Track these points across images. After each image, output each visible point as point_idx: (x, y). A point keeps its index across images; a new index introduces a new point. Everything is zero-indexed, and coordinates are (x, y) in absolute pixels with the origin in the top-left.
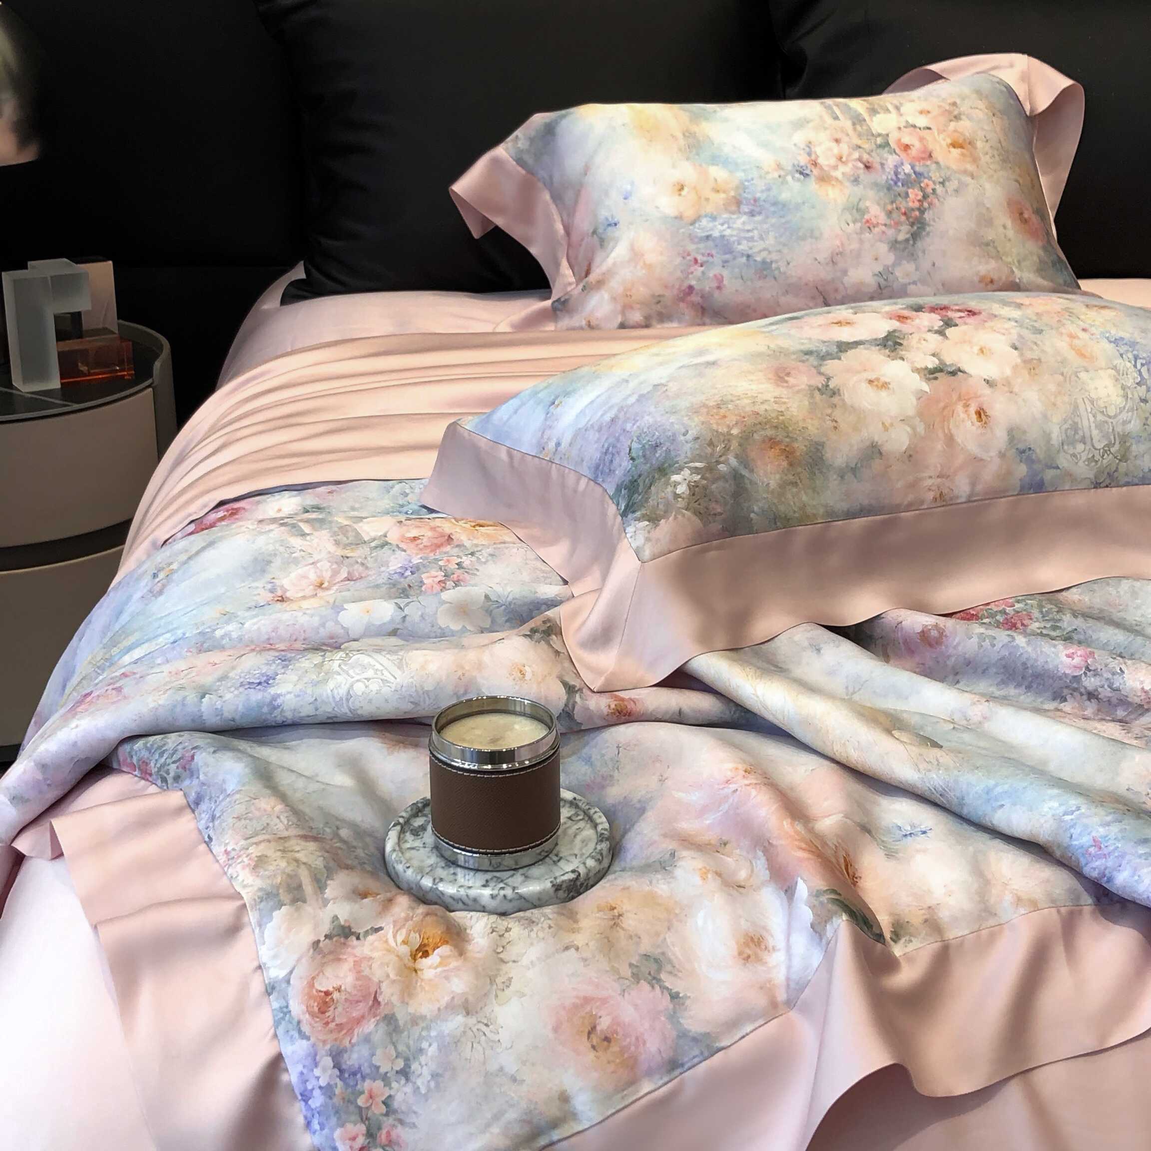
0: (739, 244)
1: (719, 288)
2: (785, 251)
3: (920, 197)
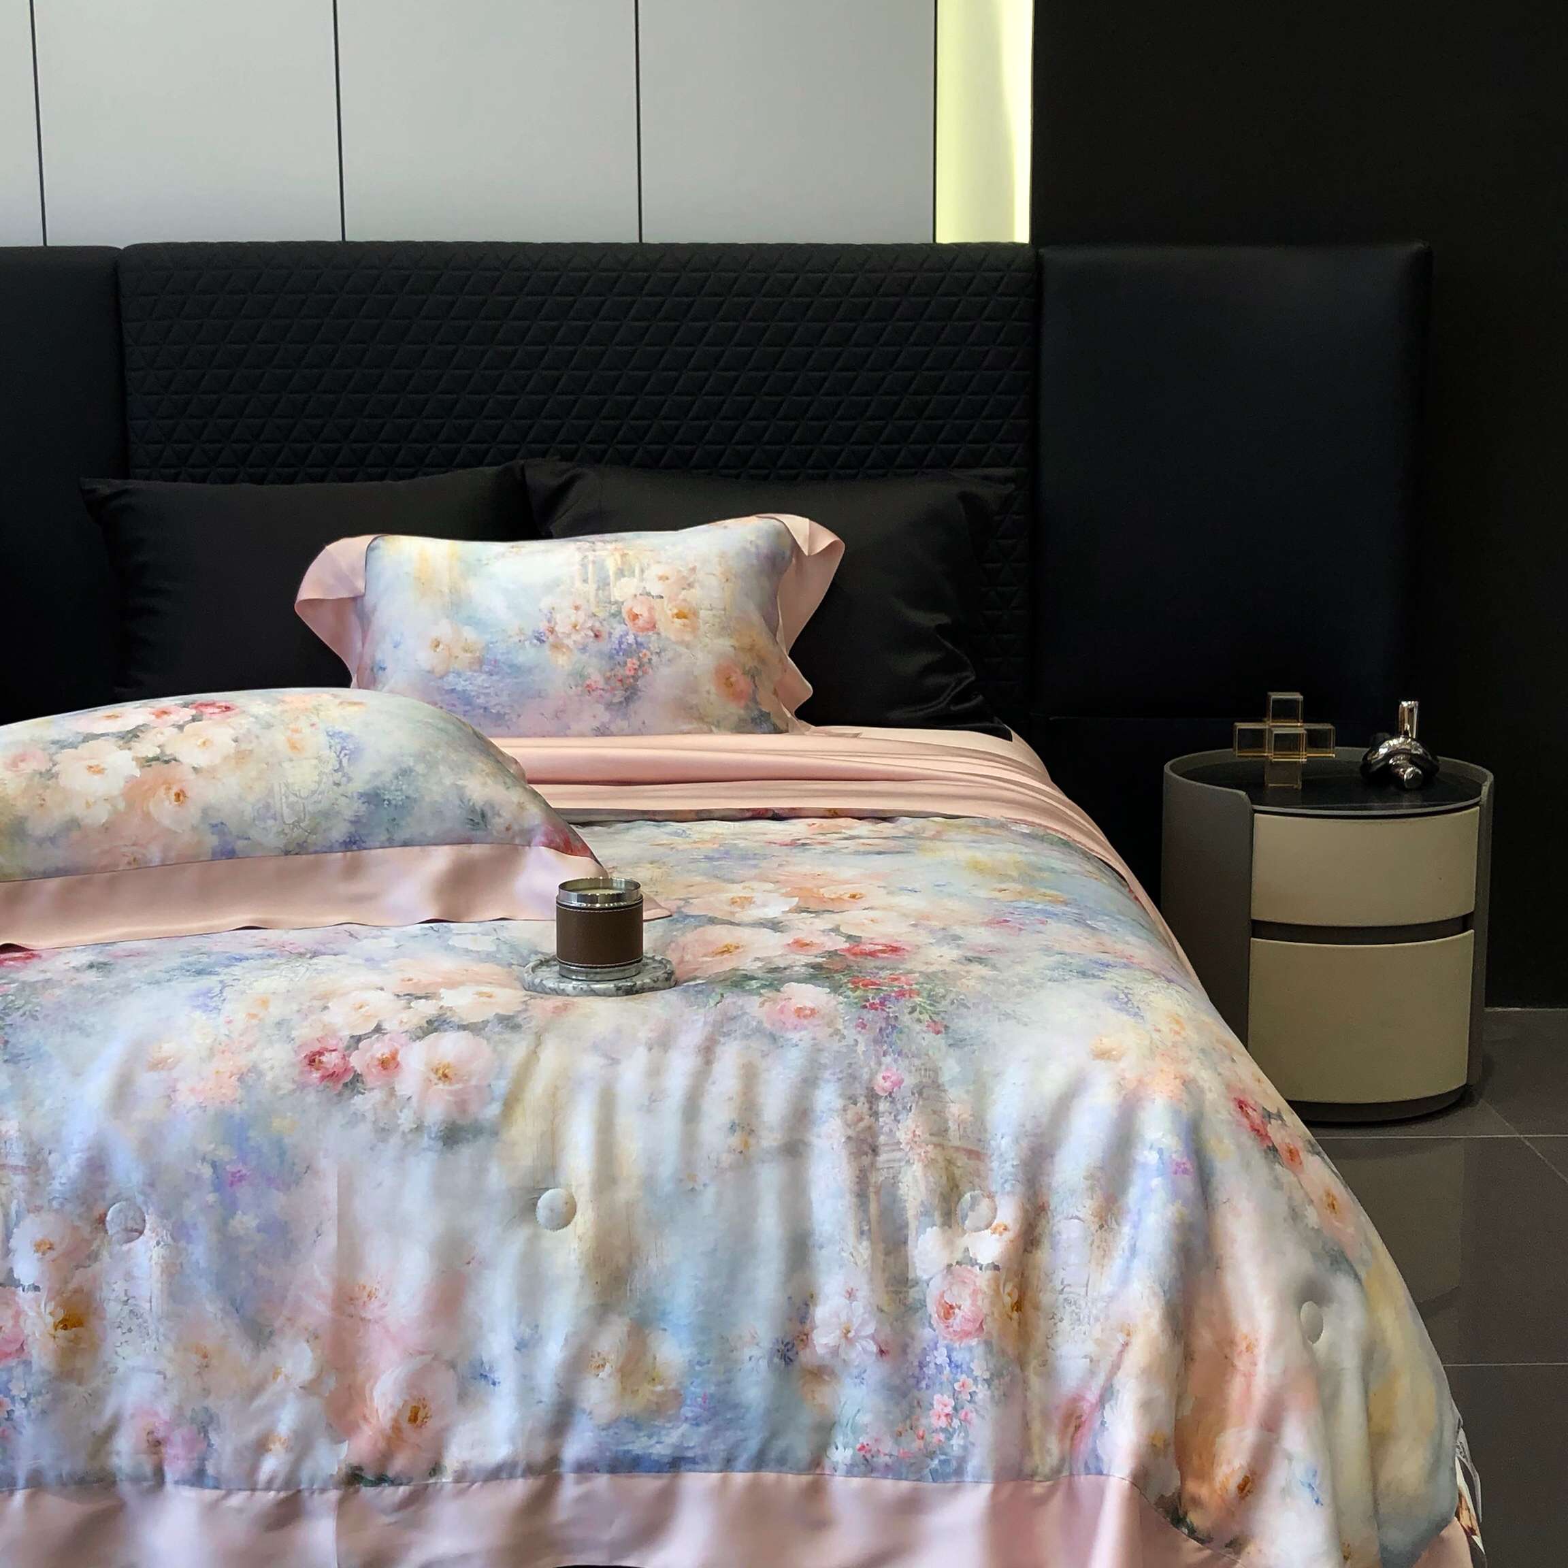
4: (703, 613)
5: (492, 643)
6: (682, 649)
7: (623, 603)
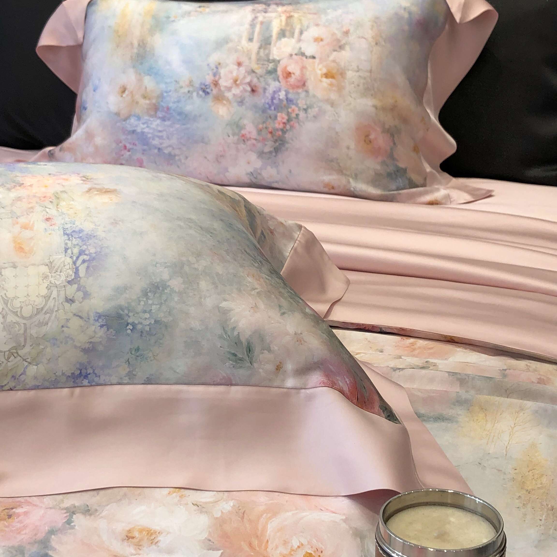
0: (153, 139)
2: (184, 149)
4: (350, 74)
5: (166, 92)
6: (328, 107)
7: (279, 61)
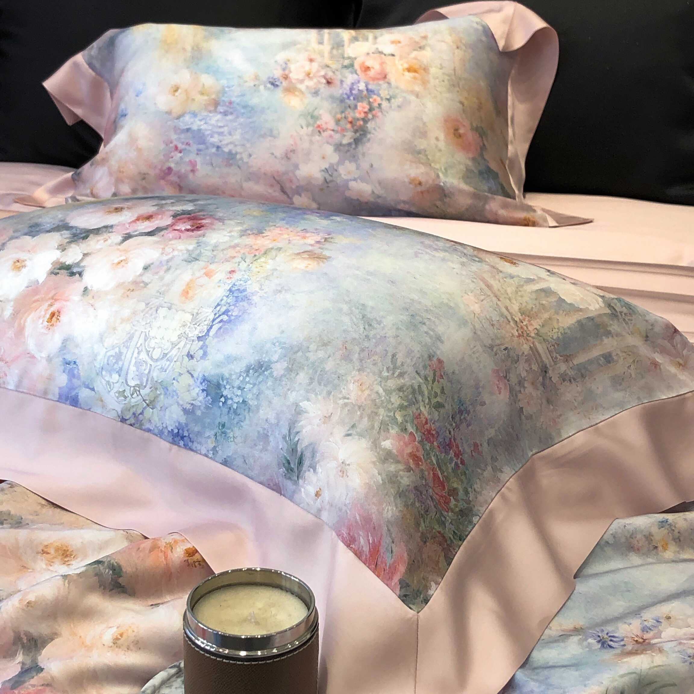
0: (212, 137)
1: (193, 171)
2: (248, 145)
3: (366, 110)
5: (228, 87)
6: (413, 98)
7: (355, 58)
